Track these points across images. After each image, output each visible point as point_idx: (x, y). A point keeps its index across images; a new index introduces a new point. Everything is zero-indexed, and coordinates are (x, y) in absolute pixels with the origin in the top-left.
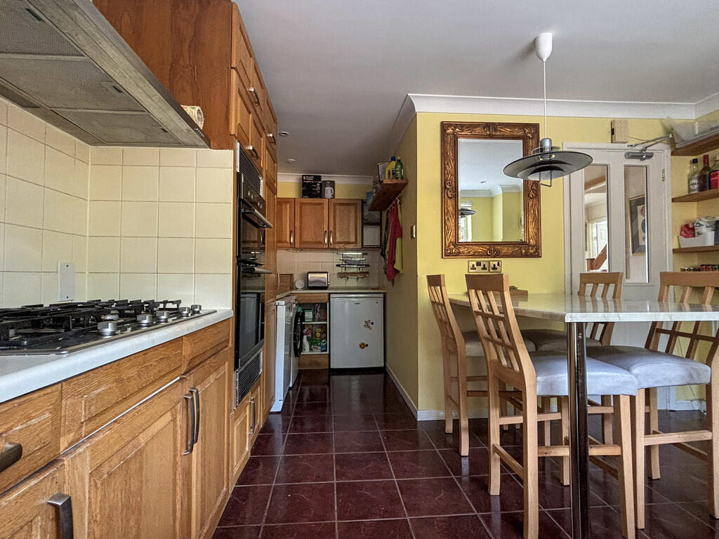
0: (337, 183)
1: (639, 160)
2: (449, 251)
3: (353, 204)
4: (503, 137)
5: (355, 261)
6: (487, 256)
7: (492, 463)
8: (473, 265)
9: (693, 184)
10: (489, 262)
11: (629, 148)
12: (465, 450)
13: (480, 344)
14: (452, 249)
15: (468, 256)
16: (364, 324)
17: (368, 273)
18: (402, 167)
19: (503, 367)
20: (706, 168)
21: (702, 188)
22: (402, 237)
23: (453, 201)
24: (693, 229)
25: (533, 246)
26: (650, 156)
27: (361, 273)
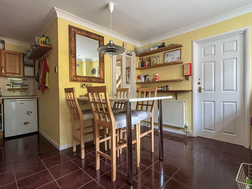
0: (6, 42)
1: (129, 56)
2: (73, 79)
3: (18, 55)
4: (92, 38)
5: (20, 83)
6: (88, 82)
7: (97, 158)
8: (82, 85)
9: (140, 65)
10: (88, 84)
11: (127, 52)
12: (83, 157)
13: (92, 113)
14: (74, 78)
15: (80, 81)
16: (27, 113)
17: (27, 89)
18: (49, 40)
19: (102, 121)
20: (142, 61)
21: (141, 66)
22: (49, 72)
23: (74, 59)
24: (140, 77)
25: (102, 79)
26: (131, 55)
27: (23, 89)
